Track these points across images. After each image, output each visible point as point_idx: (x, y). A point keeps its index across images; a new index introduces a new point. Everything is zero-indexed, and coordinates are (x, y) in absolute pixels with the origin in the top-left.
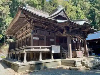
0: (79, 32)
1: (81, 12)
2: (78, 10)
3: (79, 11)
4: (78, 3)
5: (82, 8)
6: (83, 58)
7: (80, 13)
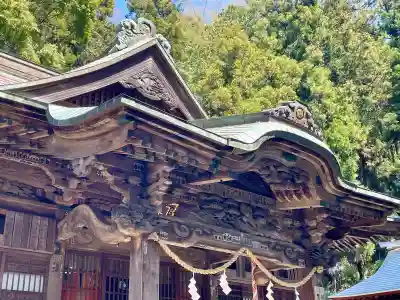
0: (257, 213)
1: (329, 96)
2: (309, 80)
3: (315, 89)
4: (310, 37)
5: (341, 73)
7: (327, 102)
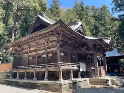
6: (105, 77)
